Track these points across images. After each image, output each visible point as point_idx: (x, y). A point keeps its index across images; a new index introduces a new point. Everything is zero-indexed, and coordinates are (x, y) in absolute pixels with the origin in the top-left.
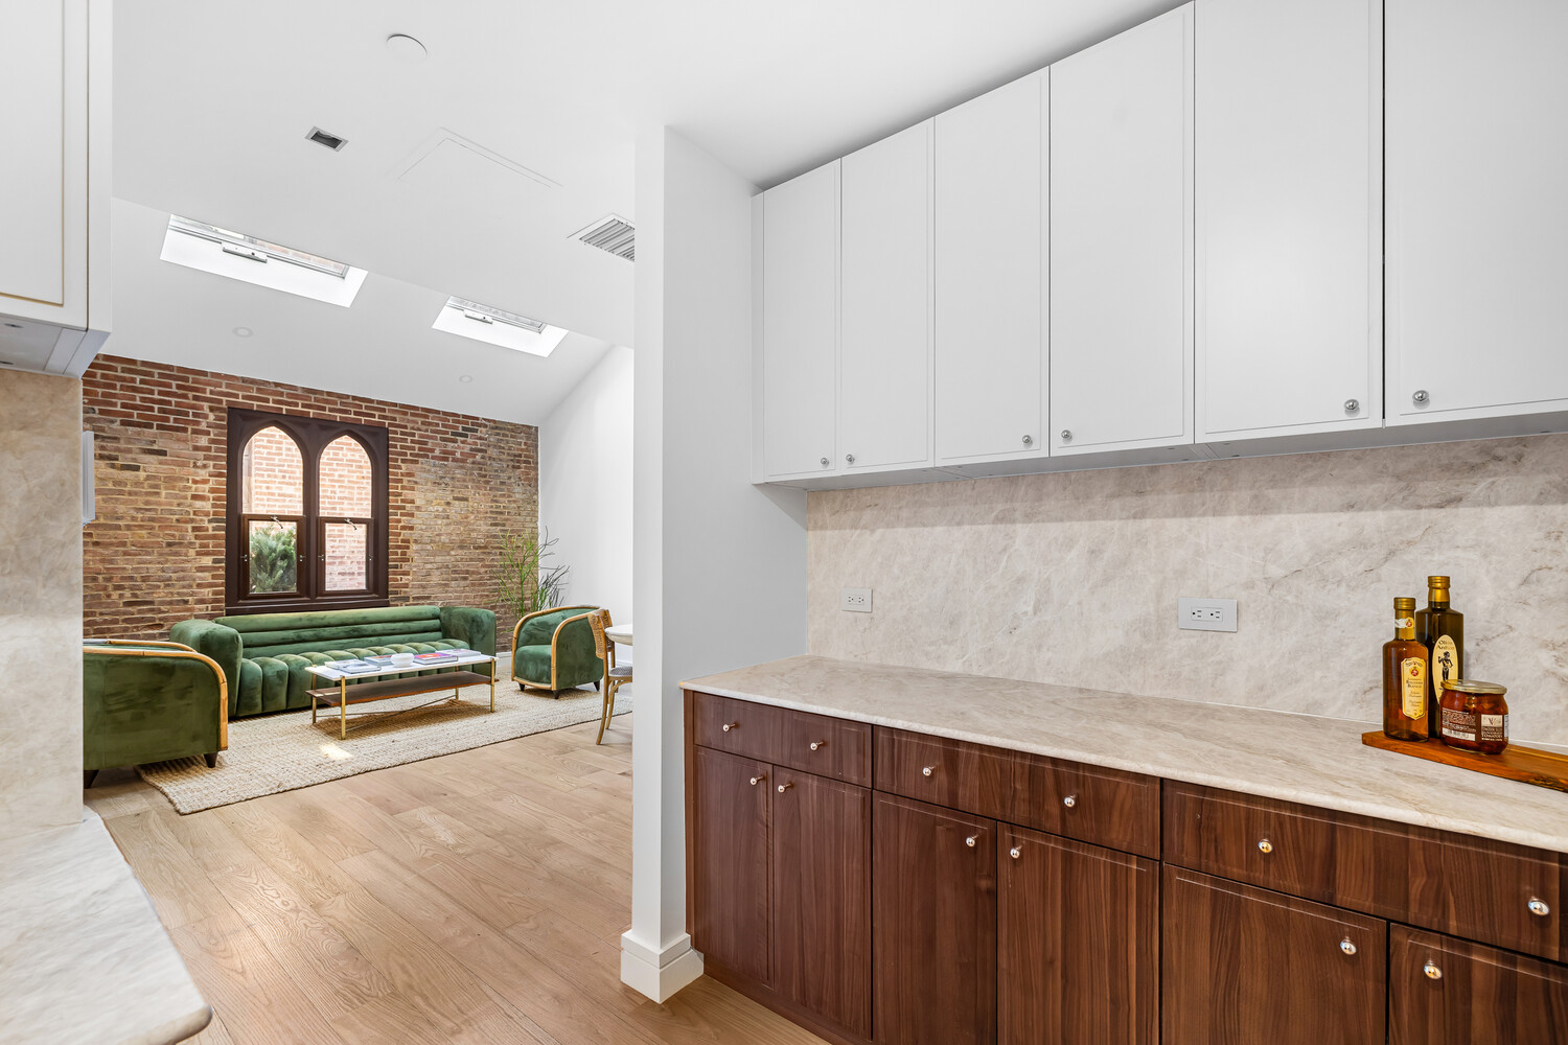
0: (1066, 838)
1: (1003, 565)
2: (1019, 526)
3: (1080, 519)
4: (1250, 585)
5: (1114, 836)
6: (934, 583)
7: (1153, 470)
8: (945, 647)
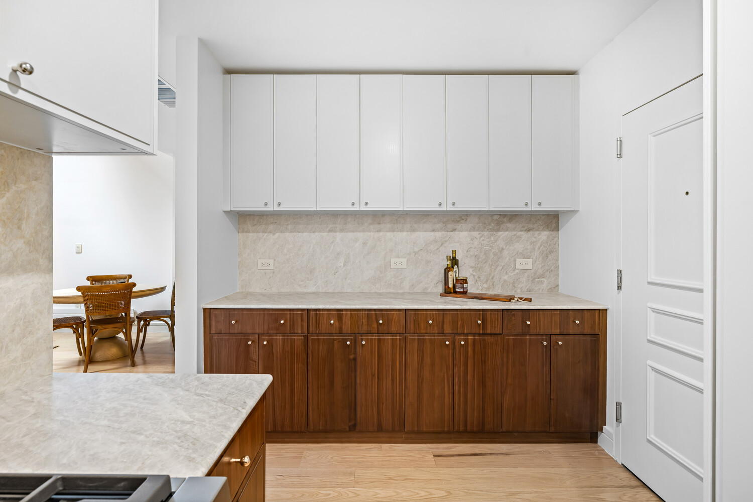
0: (378, 334)
1: (332, 248)
2: (338, 234)
3: (360, 232)
4: (410, 254)
5: (393, 329)
6: (303, 256)
7: (383, 216)
8: (308, 282)
